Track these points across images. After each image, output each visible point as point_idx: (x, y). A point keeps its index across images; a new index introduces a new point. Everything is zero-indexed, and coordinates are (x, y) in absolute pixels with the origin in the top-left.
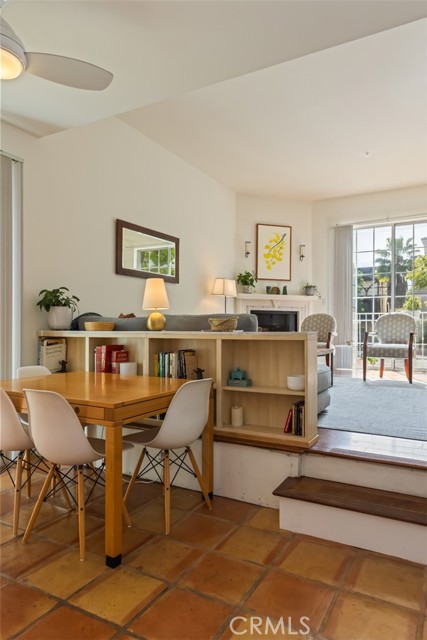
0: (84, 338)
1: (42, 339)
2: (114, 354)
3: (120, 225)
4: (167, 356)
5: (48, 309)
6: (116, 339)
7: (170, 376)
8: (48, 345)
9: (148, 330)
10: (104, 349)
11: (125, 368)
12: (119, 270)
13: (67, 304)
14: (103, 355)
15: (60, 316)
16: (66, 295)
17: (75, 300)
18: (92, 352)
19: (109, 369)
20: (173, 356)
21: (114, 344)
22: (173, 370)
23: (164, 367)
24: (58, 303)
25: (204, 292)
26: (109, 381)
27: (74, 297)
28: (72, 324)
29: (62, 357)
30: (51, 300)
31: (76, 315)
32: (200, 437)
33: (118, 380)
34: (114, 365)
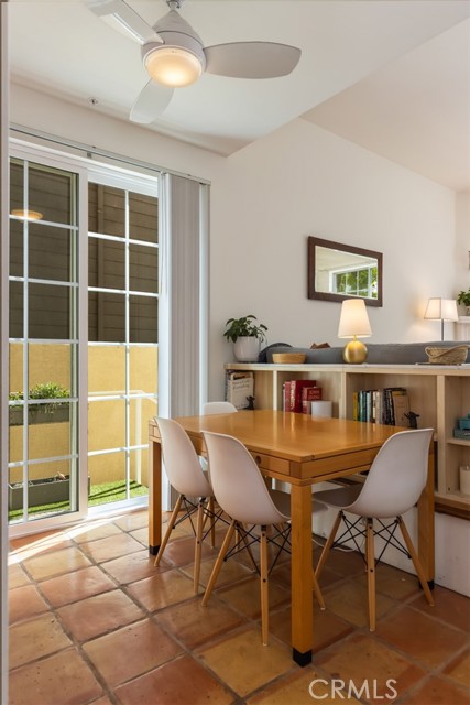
0: (272, 372)
1: (229, 372)
2: (305, 390)
3: (312, 243)
4: (368, 395)
5: (234, 340)
6: (307, 373)
7: (373, 421)
8: (235, 379)
9: (345, 362)
10: (293, 385)
11: (318, 409)
12: (312, 294)
13: (254, 334)
14: (293, 392)
15: (248, 347)
16: (253, 324)
17: (263, 329)
18: (281, 388)
19: (299, 409)
20: (377, 395)
21: (305, 378)
22: (377, 412)
23: (365, 408)
24: (245, 333)
25: (414, 316)
26: (299, 423)
27: (262, 326)
28: (260, 356)
29: (250, 392)
30: (238, 330)
31: (264, 346)
32: (416, 505)
33: (310, 421)
34: (305, 403)
